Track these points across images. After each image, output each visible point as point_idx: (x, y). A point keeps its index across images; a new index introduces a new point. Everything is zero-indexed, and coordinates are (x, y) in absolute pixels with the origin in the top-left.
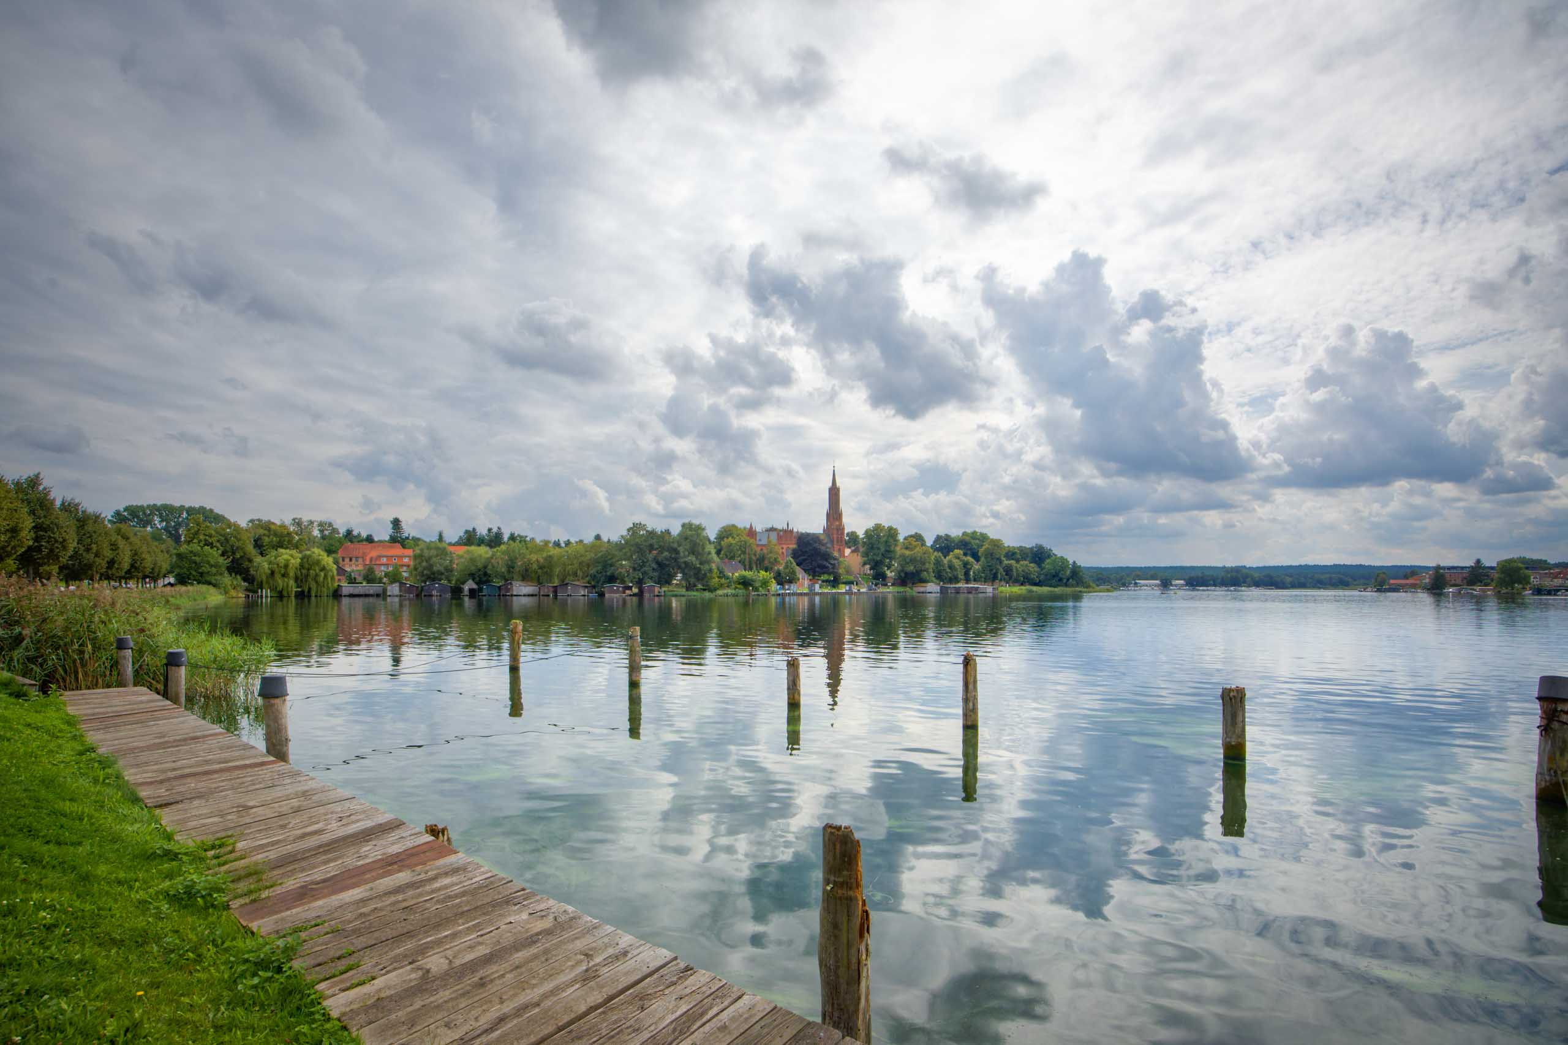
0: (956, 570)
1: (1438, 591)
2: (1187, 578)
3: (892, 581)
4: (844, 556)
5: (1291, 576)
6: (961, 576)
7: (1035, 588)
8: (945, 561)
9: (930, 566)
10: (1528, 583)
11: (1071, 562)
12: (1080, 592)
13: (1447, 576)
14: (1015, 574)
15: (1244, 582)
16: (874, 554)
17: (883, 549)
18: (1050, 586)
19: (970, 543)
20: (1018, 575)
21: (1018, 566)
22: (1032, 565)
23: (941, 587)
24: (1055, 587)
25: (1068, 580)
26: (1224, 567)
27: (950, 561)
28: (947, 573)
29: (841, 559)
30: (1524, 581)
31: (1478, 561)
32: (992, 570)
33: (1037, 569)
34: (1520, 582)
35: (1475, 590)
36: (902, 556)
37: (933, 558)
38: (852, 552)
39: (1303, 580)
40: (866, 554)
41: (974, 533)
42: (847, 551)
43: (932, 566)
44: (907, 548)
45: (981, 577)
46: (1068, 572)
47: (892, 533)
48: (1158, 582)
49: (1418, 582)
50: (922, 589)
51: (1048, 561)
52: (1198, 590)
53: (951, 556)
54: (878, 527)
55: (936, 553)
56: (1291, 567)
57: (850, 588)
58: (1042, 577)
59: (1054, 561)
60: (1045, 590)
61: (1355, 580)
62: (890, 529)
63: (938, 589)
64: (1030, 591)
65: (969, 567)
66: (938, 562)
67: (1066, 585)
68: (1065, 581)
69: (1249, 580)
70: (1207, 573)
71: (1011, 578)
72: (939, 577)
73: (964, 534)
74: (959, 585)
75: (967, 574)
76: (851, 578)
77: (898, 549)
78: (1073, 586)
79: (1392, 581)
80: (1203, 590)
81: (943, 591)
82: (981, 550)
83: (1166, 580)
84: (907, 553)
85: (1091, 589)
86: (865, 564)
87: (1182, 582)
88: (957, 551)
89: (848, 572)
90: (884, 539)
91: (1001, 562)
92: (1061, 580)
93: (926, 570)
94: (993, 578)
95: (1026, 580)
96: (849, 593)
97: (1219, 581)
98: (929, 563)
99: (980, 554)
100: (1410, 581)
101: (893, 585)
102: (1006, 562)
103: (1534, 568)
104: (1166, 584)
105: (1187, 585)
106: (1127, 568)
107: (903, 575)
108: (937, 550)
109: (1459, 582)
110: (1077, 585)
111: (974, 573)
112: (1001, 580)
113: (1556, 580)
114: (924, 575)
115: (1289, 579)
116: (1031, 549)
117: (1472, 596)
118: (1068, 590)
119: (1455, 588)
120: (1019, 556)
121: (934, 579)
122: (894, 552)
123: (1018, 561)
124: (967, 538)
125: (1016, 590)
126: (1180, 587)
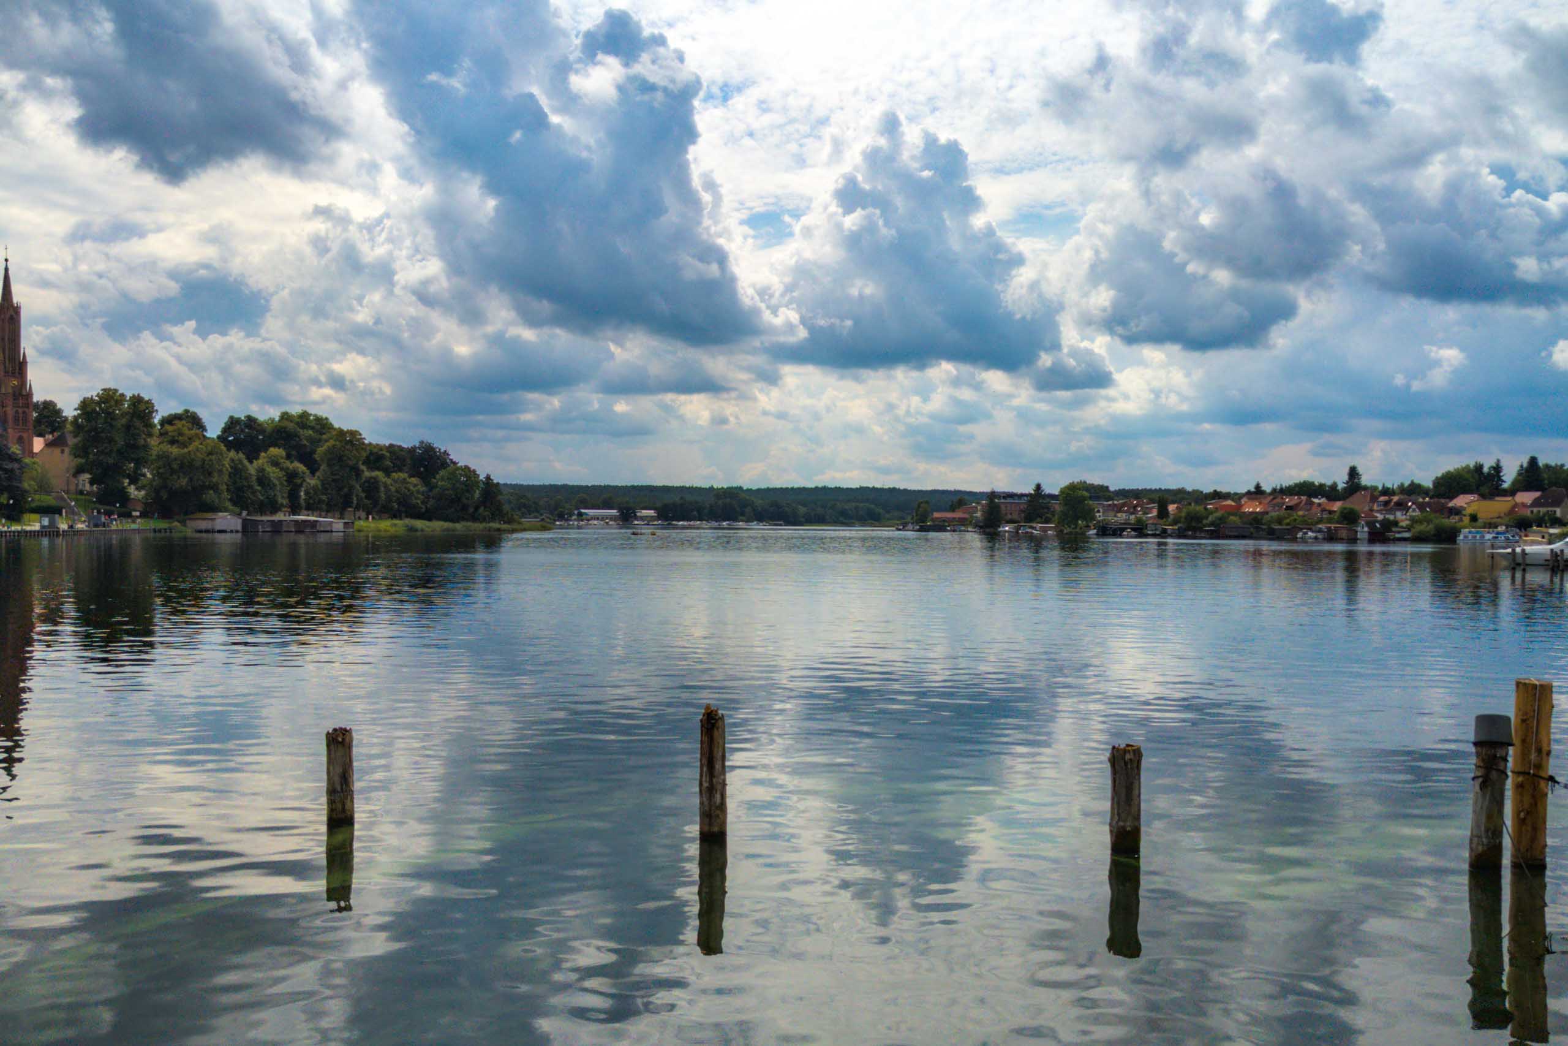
0: (272, 487)
1: (992, 530)
2: (659, 505)
3: (140, 507)
4: (32, 454)
5: (804, 505)
6: (283, 500)
7: (419, 524)
8: (252, 469)
9: (222, 480)
10: (1093, 518)
11: (482, 477)
12: (499, 530)
13: (1003, 507)
14: (383, 496)
15: (742, 514)
16: (102, 452)
17: (121, 442)
18: (446, 519)
19: (297, 435)
20: (389, 499)
21: (389, 481)
22: (414, 480)
23: (245, 521)
24: (452, 521)
25: (477, 508)
26: (711, 489)
27: (261, 470)
28: (254, 492)
29: (27, 460)
30: (1088, 515)
31: (1038, 487)
32: (341, 489)
33: (422, 488)
34: (1084, 518)
35: (1034, 528)
36: (163, 457)
37: (226, 463)
38: (48, 445)
39: (820, 511)
40: (81, 451)
41: (305, 415)
42: (38, 444)
43: (226, 478)
44: (173, 442)
45: (320, 501)
46: (477, 494)
47: (141, 409)
48: (614, 512)
49: (966, 516)
50: (203, 525)
51: (442, 473)
52: (676, 527)
53: (262, 460)
54: (110, 397)
55: (232, 454)
56: (804, 489)
57: (52, 523)
58: (432, 502)
59: (453, 473)
60: (436, 527)
61: (888, 512)
62: (137, 400)
63: (235, 523)
64: (412, 529)
65: (299, 481)
66: (237, 471)
67: (474, 518)
68: (471, 510)
69: (748, 510)
70: (689, 498)
71: (375, 503)
72: (240, 500)
73: (285, 416)
74: (280, 516)
75: (293, 496)
76: (49, 500)
77: (153, 442)
78: (484, 520)
79: (936, 515)
80: (684, 528)
81: (248, 528)
82: (321, 450)
83: (628, 509)
84: (175, 450)
85: (515, 526)
86: (79, 471)
87: (651, 513)
88: (274, 451)
89: (44, 487)
90: (124, 421)
91: (358, 473)
92: (465, 508)
93: (215, 487)
94: (340, 504)
95: (403, 508)
96: (51, 532)
97: (706, 511)
98: (220, 472)
99: (317, 457)
100: (958, 515)
101: (143, 515)
102: (367, 474)
103: (1098, 498)
104: (627, 517)
105: (659, 518)
106: (565, 486)
107: (164, 495)
108: (230, 446)
109: (1015, 517)
110: (493, 519)
111: (307, 493)
112: (357, 508)
113: (1119, 515)
114: (210, 496)
115: (802, 510)
116: (412, 450)
117: (1031, 538)
118: (478, 527)
119: (1012, 525)
120: (388, 463)
121: (228, 504)
122: (146, 447)
123: (387, 472)
124: (291, 426)
125: (387, 526)
126: (648, 520)
